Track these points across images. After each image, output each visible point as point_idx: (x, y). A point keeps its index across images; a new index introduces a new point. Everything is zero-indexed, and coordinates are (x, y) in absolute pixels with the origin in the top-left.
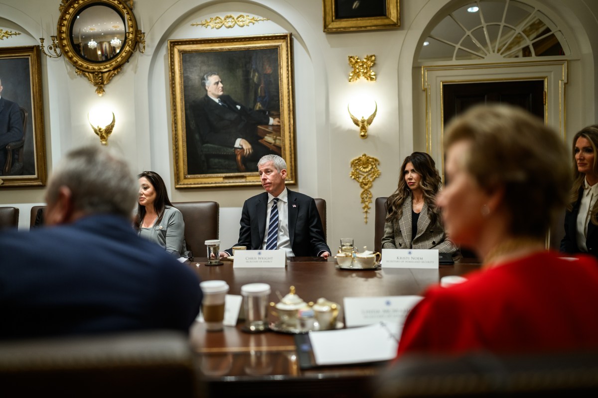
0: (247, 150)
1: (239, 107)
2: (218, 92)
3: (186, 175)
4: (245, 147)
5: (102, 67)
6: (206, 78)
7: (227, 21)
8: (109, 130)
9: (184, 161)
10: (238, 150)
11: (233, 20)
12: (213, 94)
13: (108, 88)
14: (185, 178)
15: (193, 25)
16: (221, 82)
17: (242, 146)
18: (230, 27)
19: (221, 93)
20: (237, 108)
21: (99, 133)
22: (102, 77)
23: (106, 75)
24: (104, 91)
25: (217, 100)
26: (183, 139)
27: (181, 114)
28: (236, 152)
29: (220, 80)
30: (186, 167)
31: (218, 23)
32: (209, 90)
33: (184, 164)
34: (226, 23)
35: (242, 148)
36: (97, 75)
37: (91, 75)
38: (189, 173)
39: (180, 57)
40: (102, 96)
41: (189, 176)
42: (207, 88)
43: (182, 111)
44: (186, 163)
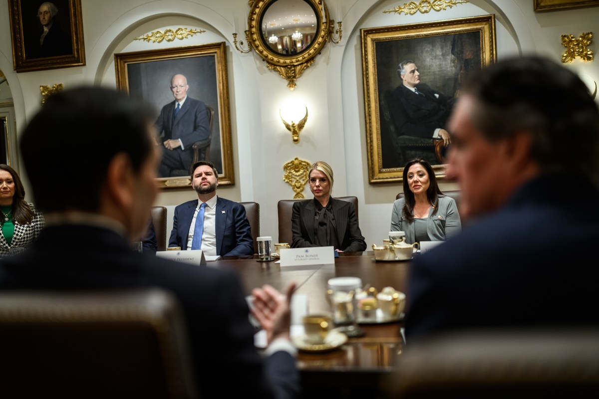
0: (446, 140)
1: (437, 96)
2: (414, 81)
3: (381, 169)
4: (444, 137)
5: (294, 60)
6: (401, 67)
7: (422, 5)
8: (301, 126)
9: (378, 154)
10: (437, 141)
11: (428, 5)
12: (409, 83)
13: (299, 81)
14: (380, 172)
15: (385, 12)
16: (417, 70)
17: (441, 136)
18: (426, 12)
19: (417, 82)
20: (435, 97)
21: (292, 128)
22: (294, 70)
23: (298, 68)
24: (295, 85)
25: (413, 90)
26: (377, 132)
27: (375, 106)
28: (435, 143)
29: (417, 68)
30: (381, 161)
31: (413, 8)
32: (404, 79)
33: (378, 157)
34: (421, 8)
35: (441, 139)
36: (290, 68)
37: (282, 68)
38: (384, 167)
39: (373, 46)
40: (294, 90)
41: (384, 170)
42: (402, 77)
43: (376, 102)
44: (381, 157)
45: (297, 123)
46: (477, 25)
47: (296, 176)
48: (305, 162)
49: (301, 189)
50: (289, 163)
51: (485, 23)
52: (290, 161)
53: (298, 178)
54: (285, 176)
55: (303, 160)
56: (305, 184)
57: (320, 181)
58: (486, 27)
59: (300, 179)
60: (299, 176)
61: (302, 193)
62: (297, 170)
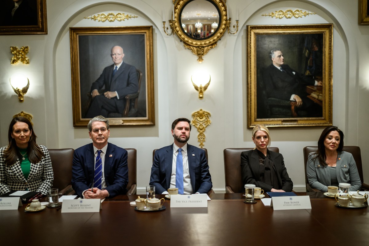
0: (298, 102)
1: (294, 73)
2: (280, 62)
3: (256, 119)
4: (297, 100)
5: (203, 43)
6: (272, 53)
7: (287, 13)
8: (205, 88)
9: (255, 109)
10: (293, 102)
11: (291, 13)
12: (277, 64)
13: (204, 57)
14: (255, 121)
15: (263, 15)
16: (283, 56)
17: (295, 99)
18: (289, 18)
19: (282, 63)
20: (293, 74)
21: (199, 90)
22: (203, 50)
23: (206, 48)
24: (203, 60)
25: (279, 68)
26: (255, 94)
27: (254, 77)
28: (291, 104)
29: (282, 54)
30: (256, 114)
31: (281, 15)
32: (274, 61)
33: (255, 111)
34: (286, 15)
35: (295, 101)
36: (200, 49)
37: (194, 48)
38: (258, 118)
39: (255, 37)
40: (201, 63)
41: (258, 120)
42: (272, 59)
43: (255, 74)
44: (256, 111)
45: (203, 86)
46: (321, 30)
47: (200, 121)
48: (207, 112)
49: (203, 130)
50: (195, 113)
51: (326, 29)
52: (196, 111)
53: (201, 123)
54: (193, 121)
55: (206, 111)
56: (206, 127)
57: (264, 138)
58: (327, 32)
59: (203, 123)
60: (202, 121)
61: (204, 133)
62: (201, 117)
